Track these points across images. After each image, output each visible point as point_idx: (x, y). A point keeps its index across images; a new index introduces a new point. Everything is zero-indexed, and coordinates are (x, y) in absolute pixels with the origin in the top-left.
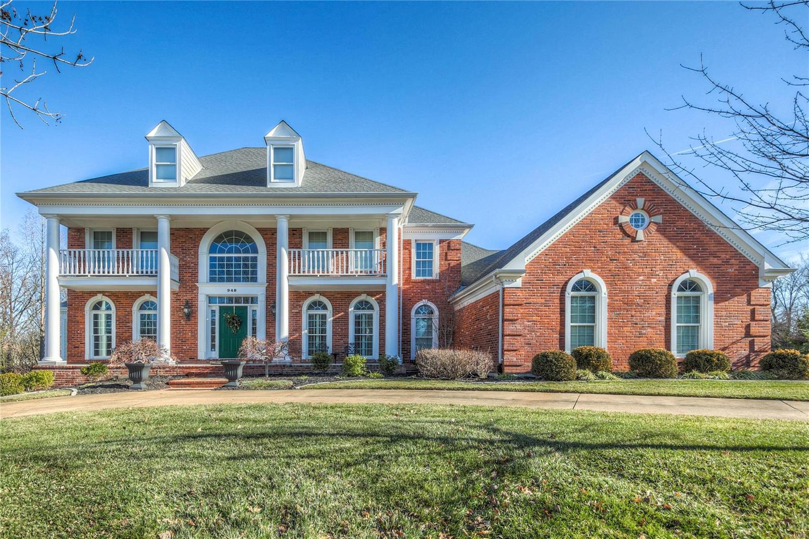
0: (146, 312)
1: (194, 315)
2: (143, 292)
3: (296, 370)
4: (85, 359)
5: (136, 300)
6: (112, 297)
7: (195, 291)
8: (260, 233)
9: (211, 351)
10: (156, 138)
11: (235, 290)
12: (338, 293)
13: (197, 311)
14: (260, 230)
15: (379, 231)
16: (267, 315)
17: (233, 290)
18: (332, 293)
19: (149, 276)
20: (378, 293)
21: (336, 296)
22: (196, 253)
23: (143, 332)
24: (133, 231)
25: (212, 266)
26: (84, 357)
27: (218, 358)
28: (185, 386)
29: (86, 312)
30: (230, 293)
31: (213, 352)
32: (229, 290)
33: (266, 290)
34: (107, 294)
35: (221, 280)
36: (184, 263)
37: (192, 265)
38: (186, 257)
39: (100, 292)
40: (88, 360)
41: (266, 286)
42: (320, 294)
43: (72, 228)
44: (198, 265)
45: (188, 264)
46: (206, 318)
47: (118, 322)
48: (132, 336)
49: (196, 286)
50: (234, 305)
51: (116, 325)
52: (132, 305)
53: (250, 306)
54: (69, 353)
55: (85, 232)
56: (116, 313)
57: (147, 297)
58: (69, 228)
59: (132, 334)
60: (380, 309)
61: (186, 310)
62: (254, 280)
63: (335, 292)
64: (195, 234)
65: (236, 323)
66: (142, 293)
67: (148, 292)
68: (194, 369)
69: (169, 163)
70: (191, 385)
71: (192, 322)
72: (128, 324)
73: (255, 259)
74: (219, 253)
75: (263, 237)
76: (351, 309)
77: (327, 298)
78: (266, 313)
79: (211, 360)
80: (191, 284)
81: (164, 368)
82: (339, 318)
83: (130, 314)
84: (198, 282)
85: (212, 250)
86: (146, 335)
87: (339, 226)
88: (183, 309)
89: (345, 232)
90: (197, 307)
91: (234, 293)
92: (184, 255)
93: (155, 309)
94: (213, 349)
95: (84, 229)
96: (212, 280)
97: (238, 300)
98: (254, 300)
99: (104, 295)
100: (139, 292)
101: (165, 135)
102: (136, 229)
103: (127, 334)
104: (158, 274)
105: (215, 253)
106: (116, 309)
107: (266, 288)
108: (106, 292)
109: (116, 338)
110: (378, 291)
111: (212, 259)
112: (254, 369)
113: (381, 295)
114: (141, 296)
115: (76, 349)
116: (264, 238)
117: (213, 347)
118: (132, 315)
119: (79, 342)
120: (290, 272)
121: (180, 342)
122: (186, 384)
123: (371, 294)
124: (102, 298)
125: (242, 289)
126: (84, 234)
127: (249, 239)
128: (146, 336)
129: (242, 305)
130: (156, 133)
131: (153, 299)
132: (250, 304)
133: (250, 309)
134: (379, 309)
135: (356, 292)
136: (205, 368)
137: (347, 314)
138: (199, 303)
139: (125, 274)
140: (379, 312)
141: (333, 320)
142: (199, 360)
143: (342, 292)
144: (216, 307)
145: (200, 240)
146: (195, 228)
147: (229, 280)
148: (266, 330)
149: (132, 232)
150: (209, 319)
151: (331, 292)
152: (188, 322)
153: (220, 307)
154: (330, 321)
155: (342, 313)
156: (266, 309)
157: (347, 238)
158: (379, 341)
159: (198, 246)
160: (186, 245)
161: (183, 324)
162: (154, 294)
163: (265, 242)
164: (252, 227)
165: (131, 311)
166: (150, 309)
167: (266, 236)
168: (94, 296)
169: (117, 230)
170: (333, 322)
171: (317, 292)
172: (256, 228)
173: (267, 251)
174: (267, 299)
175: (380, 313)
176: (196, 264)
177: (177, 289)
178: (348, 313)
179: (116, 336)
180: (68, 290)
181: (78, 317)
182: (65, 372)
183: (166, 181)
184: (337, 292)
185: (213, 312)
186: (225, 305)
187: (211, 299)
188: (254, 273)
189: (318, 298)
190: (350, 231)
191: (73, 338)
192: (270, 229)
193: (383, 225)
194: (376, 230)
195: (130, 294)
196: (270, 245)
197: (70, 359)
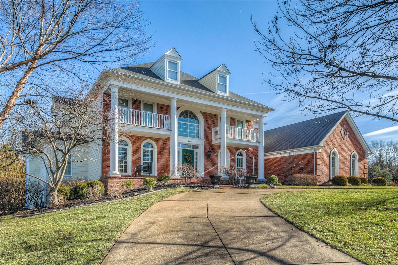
0: (146, 149)
2: (146, 137)
5: (143, 141)
6: (130, 138)
10: (169, 56)
11: (191, 141)
14: (203, 113)
18: (229, 147)
21: (231, 149)
23: (144, 160)
30: (189, 142)
32: (188, 141)
34: (127, 136)
47: (133, 153)
50: (188, 149)
51: (132, 155)
52: (141, 144)
54: (104, 170)
57: (149, 140)
60: (246, 156)
62: (198, 137)
67: (149, 138)
69: (174, 71)
72: (139, 155)
73: (198, 127)
74: (182, 121)
76: (236, 156)
77: (228, 149)
78: (204, 154)
85: (179, 119)
86: (146, 162)
87: (232, 117)
89: (234, 120)
91: (190, 143)
96: (179, 135)
98: (197, 147)
99: (125, 136)
100: (144, 137)
101: (174, 56)
102: (143, 101)
103: (138, 161)
105: (180, 121)
106: (132, 146)
107: (204, 142)
109: (132, 162)
110: (246, 148)
111: (179, 124)
113: (247, 150)
114: (145, 139)
115: (108, 168)
118: (140, 150)
123: (244, 149)
125: (194, 141)
127: (195, 116)
129: (192, 149)
130: (169, 54)
131: (152, 142)
132: (196, 149)
133: (195, 152)
135: (238, 148)
137: (235, 158)
139: (134, 124)
140: (246, 158)
143: (233, 147)
144: (181, 149)
148: (204, 163)
149: (141, 103)
154: (229, 160)
155: (233, 157)
156: (204, 152)
157: (235, 122)
162: (153, 139)
163: (204, 119)
165: (140, 148)
167: (204, 116)
169: (132, 100)
172: (200, 112)
173: (205, 124)
174: (204, 148)
183: (172, 80)
184: (231, 147)
185: (179, 151)
186: (185, 148)
188: (198, 134)
190: (236, 120)
191: (106, 161)
192: (205, 113)
193: (248, 119)
194: (245, 120)
195: (139, 137)
196: (206, 121)
197: (105, 174)
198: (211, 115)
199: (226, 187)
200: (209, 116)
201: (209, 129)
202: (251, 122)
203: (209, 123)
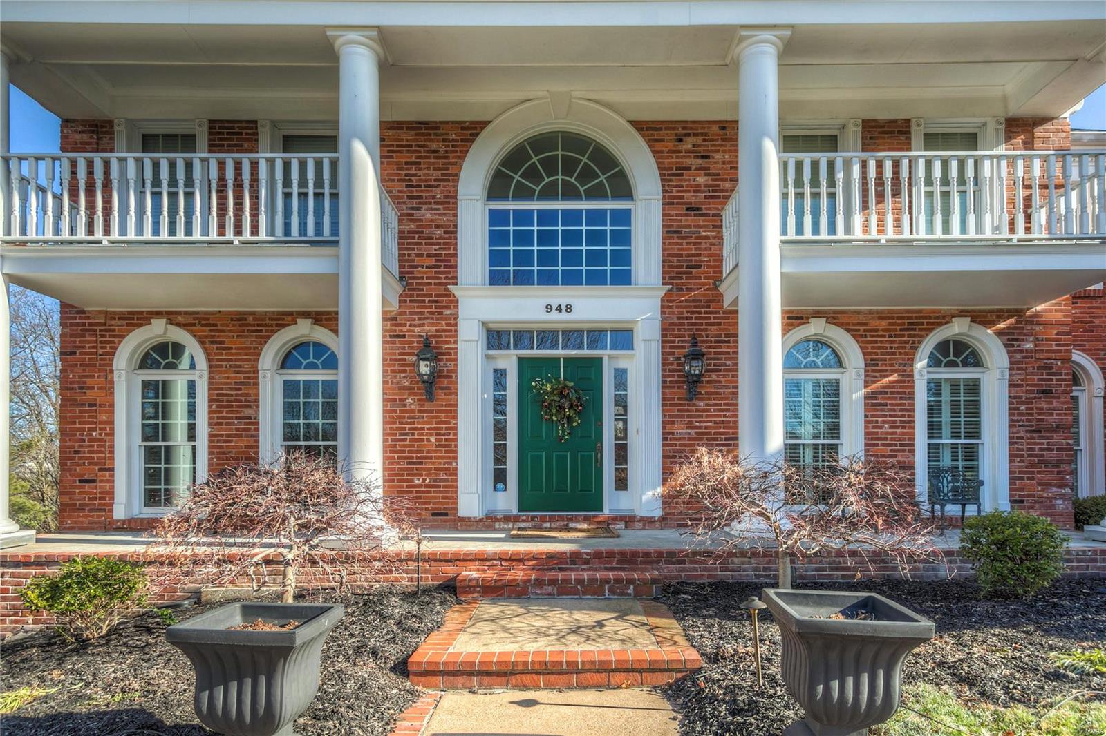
0: (302, 375)
1: (445, 382)
2: (290, 313)
3: (832, 569)
4: (115, 517)
5: (269, 337)
6: (199, 327)
7: (447, 312)
8: (643, 136)
9: (495, 489)
11: (569, 309)
12: (881, 316)
13: (456, 371)
14: (649, 130)
15: (1003, 127)
16: (664, 382)
17: (564, 308)
18: (861, 317)
19: (313, 243)
20: (1002, 314)
21: (875, 324)
22: (450, 201)
23: (290, 433)
24: (260, 130)
25: (496, 238)
26: (111, 511)
27: (515, 512)
28: (486, 679)
29: (116, 374)
30: (555, 315)
31: (500, 494)
32: (549, 308)
33: (662, 307)
34: (180, 319)
35: (523, 279)
36: (413, 226)
37: (439, 232)
38: (418, 209)
39: (159, 314)
40: (124, 522)
41: (662, 293)
42: (828, 318)
43: (74, 121)
44: (456, 232)
45: (426, 231)
46: (482, 394)
48: (258, 447)
49: (449, 294)
50: (560, 352)
51: (210, 412)
52: (259, 355)
53: (610, 357)
54: (67, 498)
55: (113, 133)
56: (210, 378)
57: (303, 330)
58: (66, 122)
59: (257, 441)
60: (1011, 363)
61: (424, 368)
62: (623, 278)
63: (870, 312)
64: (444, 140)
65: (571, 407)
66: (289, 318)
67: (305, 315)
68: (472, 565)
70: (513, 679)
71: (441, 401)
73: (623, 217)
74: (516, 197)
75: (650, 147)
76: (920, 364)
77: (848, 330)
78: (663, 376)
79: (499, 520)
80: (433, 289)
81: (366, 561)
82: (882, 391)
83: (252, 379)
84: (456, 284)
85: (498, 187)
86: (302, 443)
87: (882, 115)
88: (412, 365)
89: (899, 132)
90: (456, 360)
91: (564, 316)
92: (414, 204)
93: (331, 363)
94: (500, 486)
95: (110, 123)
96: (497, 279)
97: (571, 336)
98: (623, 337)
99: (171, 322)
100: (279, 313)
102: (268, 123)
103: (243, 443)
104: (342, 237)
105: (505, 197)
106: (210, 366)
107: (662, 300)
108: (179, 313)
109: (210, 453)
110: (1002, 311)
111: (496, 217)
112: (683, 562)
113: (1013, 320)
114: (284, 326)
115: (87, 488)
116: (654, 152)
117: (500, 477)
118: (257, 384)
119: (96, 464)
120: (784, 231)
121: (405, 465)
122: (488, 673)
123: (981, 318)
124: (166, 329)
126: (112, 139)
127: (605, 159)
128: (300, 447)
129: (585, 352)
131: (321, 335)
132: (608, 352)
133: (609, 365)
134: (1007, 365)
135: (934, 311)
136: (510, 560)
137: (908, 380)
138: (459, 345)
139: (230, 235)
140: (1007, 372)
141: (866, 398)
142: (462, 519)
143: (890, 311)
144: (508, 361)
145: (463, 158)
146: (447, 123)
147: (548, 279)
148: (664, 428)
149: (257, 134)
150: (489, 396)
151: (858, 312)
152: (429, 406)
153: (520, 360)
154: (858, 400)
155: (895, 377)
156: (663, 365)
158: (1011, 462)
159: (457, 175)
160: (419, 173)
161: (413, 411)
162: (327, 319)
163: (658, 163)
164: (621, 120)
165: (257, 372)
166: (312, 366)
167: (659, 146)
168: (141, 325)
169: (210, 128)
170: (866, 404)
171: (818, 314)
172: (632, 122)
173: (665, 192)
174: (663, 336)
175: (1010, 375)
176: (451, 231)
177: (395, 306)
178: (912, 376)
179: (210, 447)
180: (64, 306)
181: (93, 388)
182: (12, 575)
184: (877, 312)
185: (500, 375)
186: (536, 352)
187: (496, 338)
188: (623, 258)
189: (820, 331)
190: (914, 128)
191: (77, 452)
192: (671, 125)
193: (1023, 107)
194: (992, 125)
195: (251, 318)
196: (670, 175)
197: (69, 517)
198: (715, 128)
199: (616, 678)
200: (699, 140)
201: (701, 221)
202: (1048, 126)
203: (701, 180)
